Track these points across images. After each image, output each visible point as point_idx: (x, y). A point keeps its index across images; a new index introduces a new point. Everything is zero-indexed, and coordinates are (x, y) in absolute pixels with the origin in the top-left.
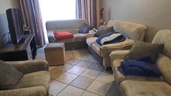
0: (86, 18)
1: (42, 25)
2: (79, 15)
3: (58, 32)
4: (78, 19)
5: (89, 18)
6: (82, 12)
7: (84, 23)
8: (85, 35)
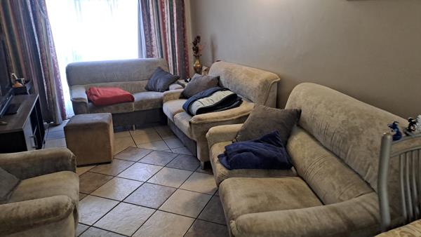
0: (162, 57)
1: (56, 73)
2: (147, 51)
3: (96, 89)
4: (144, 58)
5: (170, 56)
6: (154, 43)
7: (159, 68)
8: (160, 95)
